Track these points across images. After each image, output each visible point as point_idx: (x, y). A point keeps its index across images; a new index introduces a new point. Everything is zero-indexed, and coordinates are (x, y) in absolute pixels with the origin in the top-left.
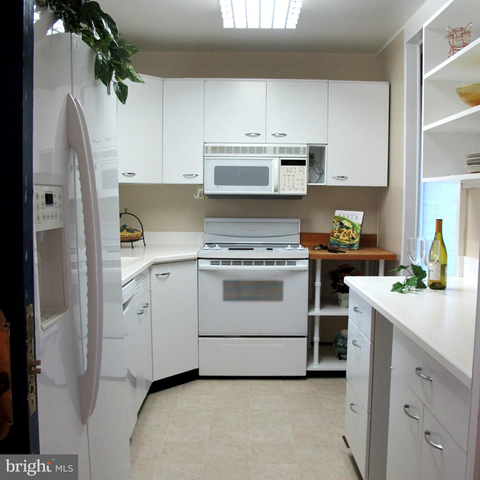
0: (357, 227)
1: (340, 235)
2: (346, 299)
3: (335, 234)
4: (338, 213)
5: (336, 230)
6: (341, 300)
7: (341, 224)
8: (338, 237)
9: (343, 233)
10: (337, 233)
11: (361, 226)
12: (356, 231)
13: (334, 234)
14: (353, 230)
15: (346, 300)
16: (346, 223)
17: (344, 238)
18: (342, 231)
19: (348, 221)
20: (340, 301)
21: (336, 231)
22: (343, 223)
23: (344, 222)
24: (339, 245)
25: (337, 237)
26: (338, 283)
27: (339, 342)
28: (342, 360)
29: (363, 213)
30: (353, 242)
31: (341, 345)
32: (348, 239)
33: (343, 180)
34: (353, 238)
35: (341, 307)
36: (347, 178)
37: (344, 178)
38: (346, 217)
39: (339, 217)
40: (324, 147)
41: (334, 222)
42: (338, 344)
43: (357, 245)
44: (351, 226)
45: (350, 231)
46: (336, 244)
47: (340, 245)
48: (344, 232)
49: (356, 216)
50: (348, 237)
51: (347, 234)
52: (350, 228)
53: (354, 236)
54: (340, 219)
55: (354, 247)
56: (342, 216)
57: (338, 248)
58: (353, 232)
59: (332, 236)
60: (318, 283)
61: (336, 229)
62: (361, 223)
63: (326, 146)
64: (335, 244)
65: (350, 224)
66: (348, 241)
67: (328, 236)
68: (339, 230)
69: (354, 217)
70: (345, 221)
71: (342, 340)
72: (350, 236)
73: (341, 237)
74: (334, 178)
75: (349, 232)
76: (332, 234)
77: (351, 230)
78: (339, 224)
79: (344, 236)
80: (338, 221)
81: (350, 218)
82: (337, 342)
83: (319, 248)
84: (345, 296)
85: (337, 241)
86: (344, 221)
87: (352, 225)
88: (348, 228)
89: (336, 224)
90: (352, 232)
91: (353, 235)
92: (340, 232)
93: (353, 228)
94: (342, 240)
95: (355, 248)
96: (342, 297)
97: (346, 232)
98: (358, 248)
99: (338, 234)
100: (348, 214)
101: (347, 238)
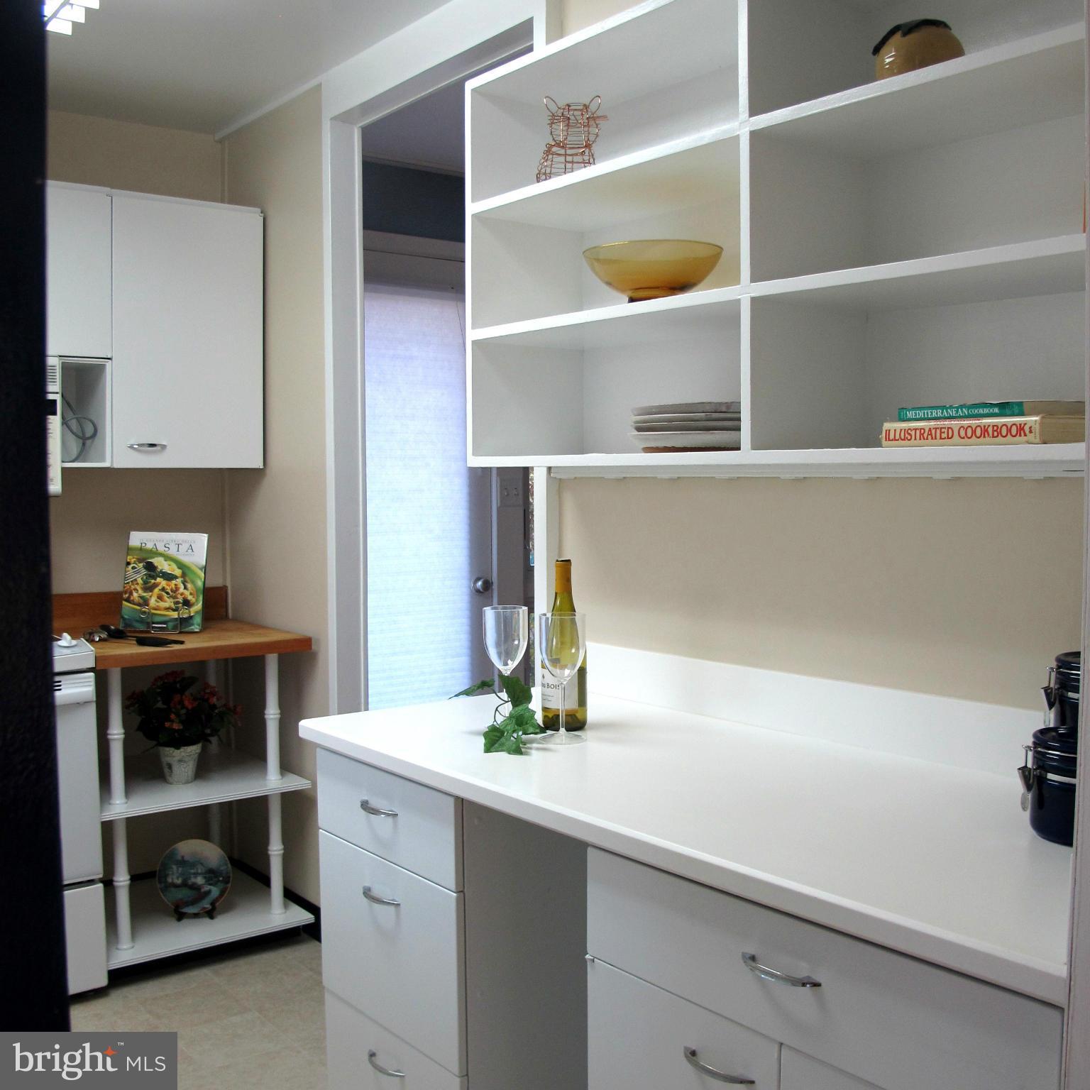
0: (195, 573)
1: (151, 597)
2: (185, 762)
3: (135, 594)
4: (137, 538)
5: (137, 584)
6: (170, 766)
7: (150, 567)
8: (145, 602)
9: (156, 590)
10: (140, 591)
11: (205, 569)
12: (193, 582)
13: (131, 594)
14: (184, 583)
15: (185, 765)
16: (162, 565)
17: (162, 604)
18: (156, 585)
19: (168, 558)
20: (166, 770)
21: (138, 588)
22: (156, 565)
23: (158, 562)
24: (149, 620)
25: (141, 601)
26: (167, 724)
27: (173, 874)
28: (185, 921)
29: (206, 535)
30: (190, 612)
31: (179, 881)
32: (173, 606)
33: (155, 452)
34: (187, 603)
35: (171, 784)
36: (164, 447)
37: (158, 448)
38: (161, 549)
39: (141, 549)
40: (104, 366)
41: (128, 564)
42: (170, 880)
43: (198, 620)
44: (178, 572)
45: (176, 585)
46: (141, 621)
47: (154, 623)
48: (160, 587)
49: (188, 546)
50: (172, 600)
51: (167, 593)
52: (175, 577)
53: (190, 598)
54: (144, 555)
55: (193, 625)
56: (150, 546)
57: (149, 632)
58: (185, 588)
59: (128, 600)
60: (116, 732)
61: (136, 580)
62: (204, 563)
63: (108, 364)
64: (137, 621)
65: (174, 566)
66: (174, 610)
67: (114, 600)
68: (145, 583)
69: (184, 548)
70: (161, 559)
71: (180, 869)
72: (179, 596)
73: (153, 602)
74: (131, 447)
75: (173, 586)
76: (127, 595)
77: (179, 580)
78: (145, 567)
79: (160, 598)
80: (140, 561)
81: (173, 552)
82: (166, 876)
83: (106, 636)
84: (183, 754)
85: (144, 613)
86: (156, 559)
87: (179, 568)
88: (169, 577)
89: (133, 568)
90: (182, 587)
91: (187, 593)
92: (149, 588)
93: (184, 575)
94: (156, 609)
95: (196, 628)
96: (174, 757)
97: (167, 587)
98: (200, 628)
99: (145, 594)
100: (165, 542)
101: (169, 603)
